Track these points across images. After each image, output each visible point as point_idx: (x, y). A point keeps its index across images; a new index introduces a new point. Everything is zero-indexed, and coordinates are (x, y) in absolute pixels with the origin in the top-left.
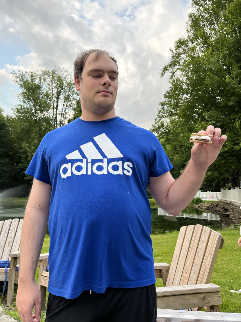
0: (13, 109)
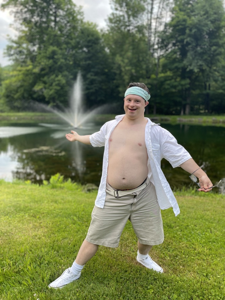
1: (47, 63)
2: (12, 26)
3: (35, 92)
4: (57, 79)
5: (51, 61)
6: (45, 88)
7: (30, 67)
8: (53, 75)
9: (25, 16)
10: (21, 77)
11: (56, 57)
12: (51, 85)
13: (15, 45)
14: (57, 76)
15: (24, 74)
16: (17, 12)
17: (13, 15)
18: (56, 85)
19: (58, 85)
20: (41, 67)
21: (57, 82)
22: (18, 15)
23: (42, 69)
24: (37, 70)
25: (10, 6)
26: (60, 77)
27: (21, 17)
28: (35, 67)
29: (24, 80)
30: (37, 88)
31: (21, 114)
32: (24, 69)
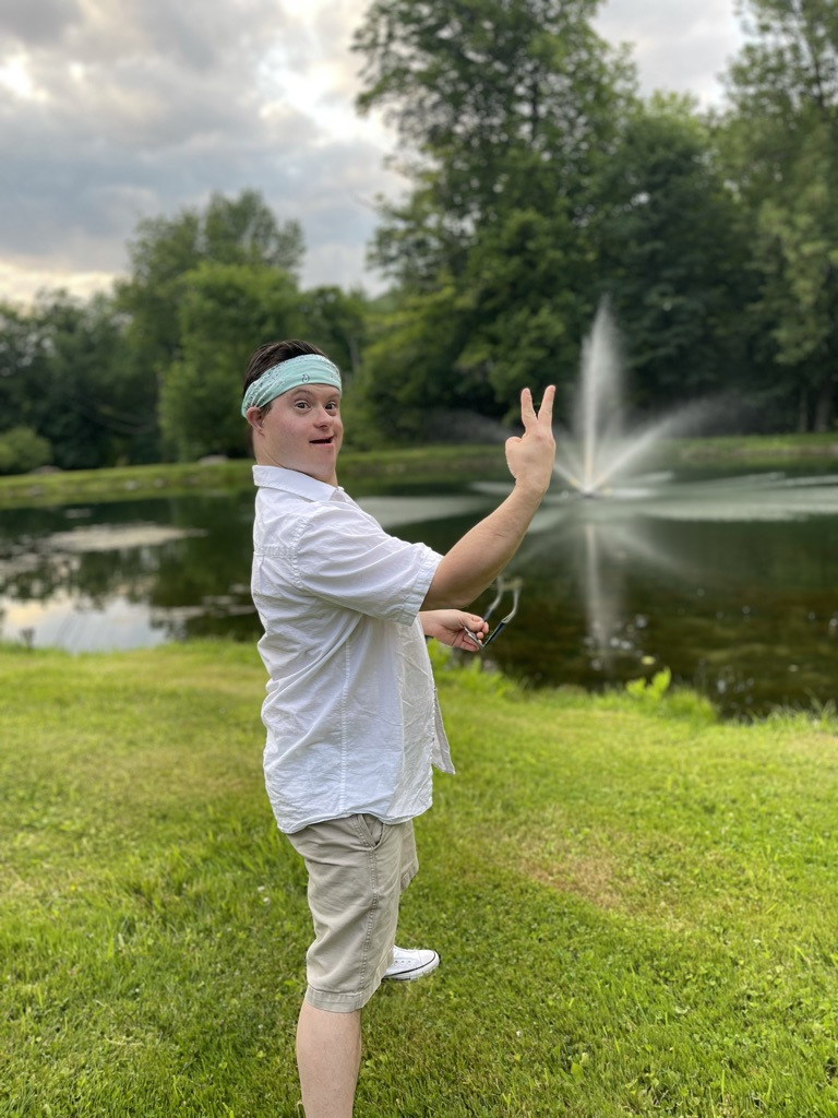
0: (720, 78)
1: (503, 271)
2: (393, 164)
3: (460, 377)
4: (534, 322)
5: (516, 262)
6: (495, 358)
7: (448, 292)
8: (520, 309)
9: (431, 120)
10: (418, 330)
11: (531, 245)
12: (515, 346)
13: (401, 225)
14: (535, 311)
15: (426, 318)
16: (408, 113)
17: (395, 123)
18: (532, 344)
19: (539, 343)
20: (481, 287)
21: (534, 334)
22: (412, 121)
23: (488, 294)
24: (467, 301)
25: (387, 96)
26: (545, 315)
27: (419, 128)
28: (460, 290)
29: (426, 340)
30: (468, 361)
31: (417, 454)
32: (427, 300)
